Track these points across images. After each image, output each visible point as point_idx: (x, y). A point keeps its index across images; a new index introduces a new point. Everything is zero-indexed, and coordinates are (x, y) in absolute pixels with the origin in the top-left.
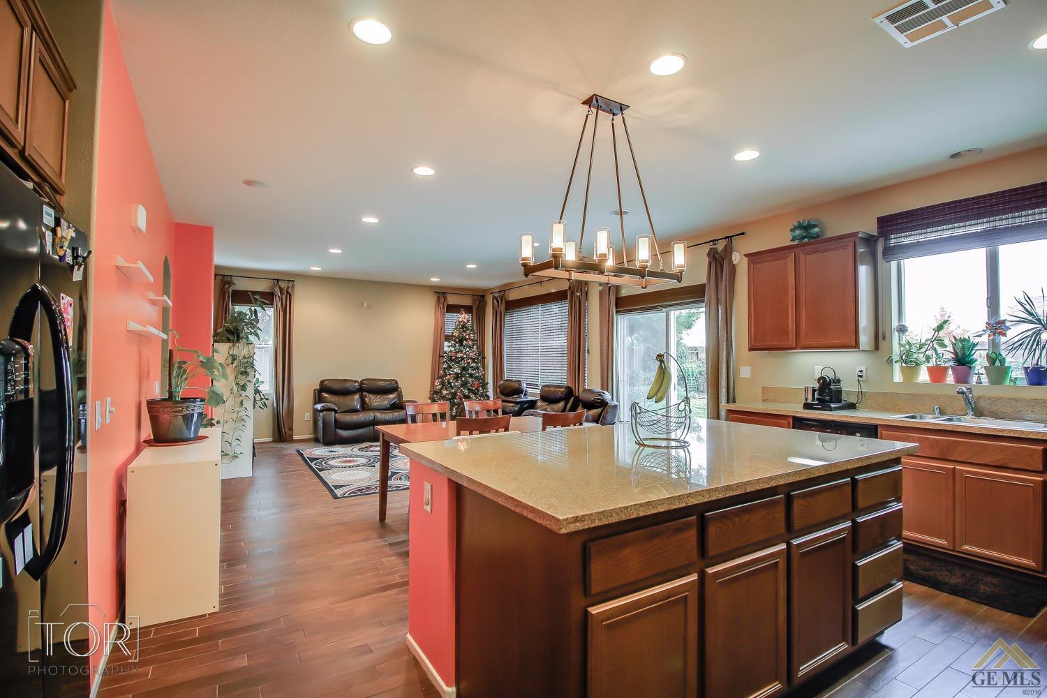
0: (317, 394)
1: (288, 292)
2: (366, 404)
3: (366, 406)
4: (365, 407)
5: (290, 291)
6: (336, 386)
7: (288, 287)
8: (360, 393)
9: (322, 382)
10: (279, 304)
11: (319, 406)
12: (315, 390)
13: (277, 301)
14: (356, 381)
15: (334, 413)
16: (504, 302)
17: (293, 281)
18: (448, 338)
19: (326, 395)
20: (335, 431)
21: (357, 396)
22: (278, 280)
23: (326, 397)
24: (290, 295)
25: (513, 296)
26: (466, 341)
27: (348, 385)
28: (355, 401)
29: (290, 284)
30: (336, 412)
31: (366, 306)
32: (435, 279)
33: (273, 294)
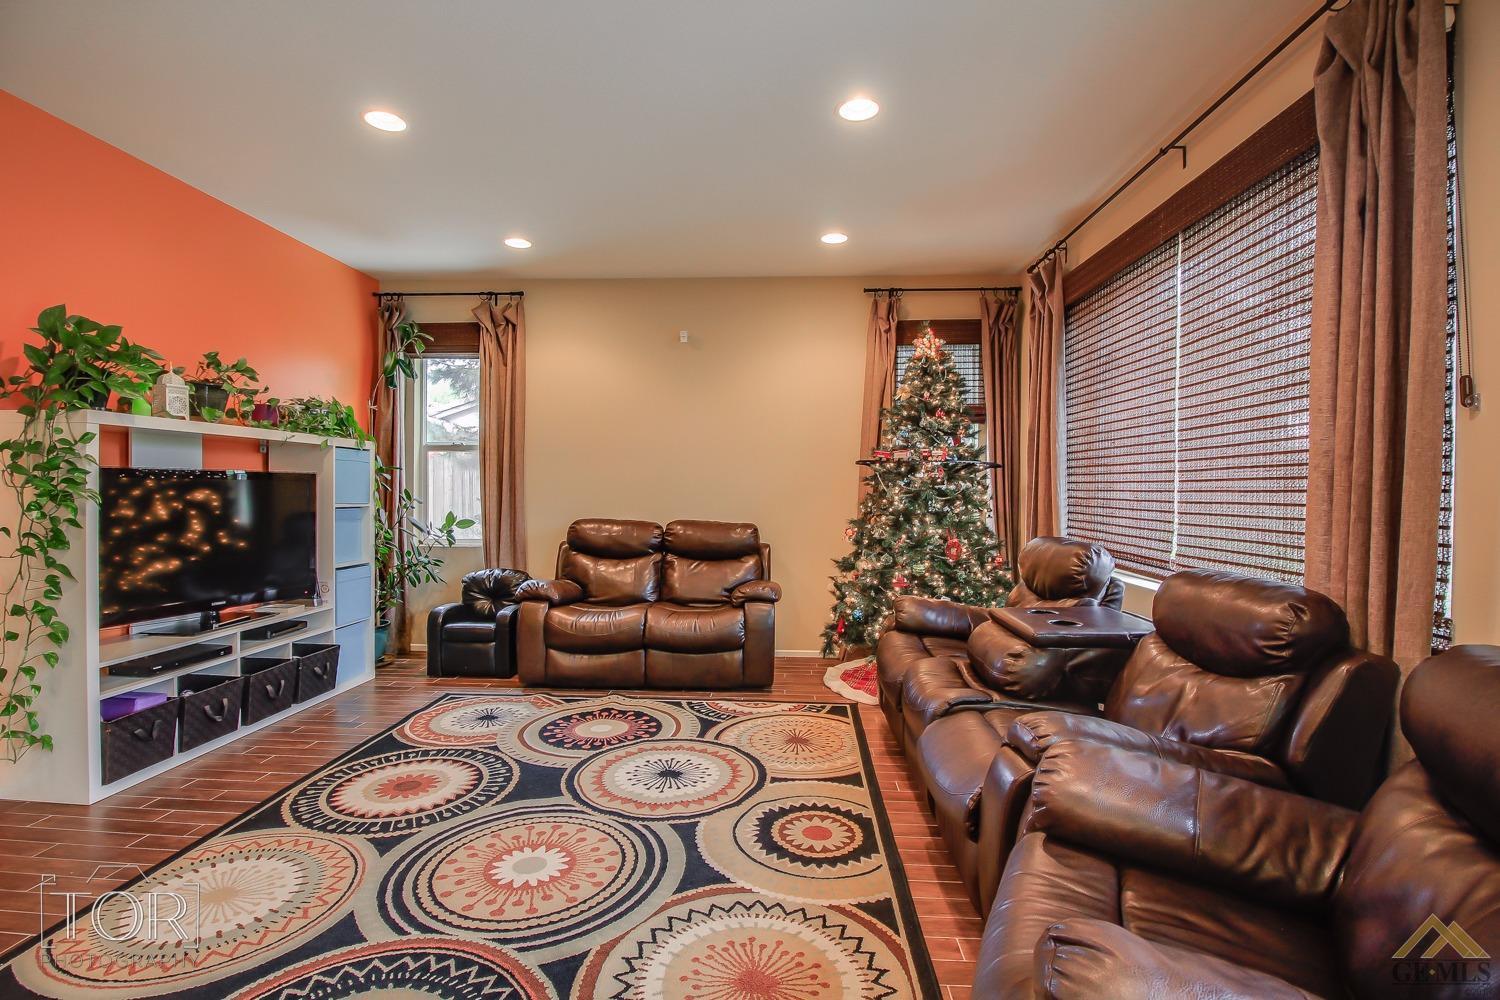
1: (508, 321)
2: (671, 586)
5: (513, 316)
7: (510, 309)
8: (659, 556)
9: (572, 527)
13: (487, 342)
14: (654, 527)
15: (545, 606)
17: (520, 294)
21: (649, 562)
22: (488, 294)
24: (514, 329)
26: (932, 414)
29: (514, 302)
30: (552, 604)
31: (685, 340)
32: (834, 238)
33: (479, 326)
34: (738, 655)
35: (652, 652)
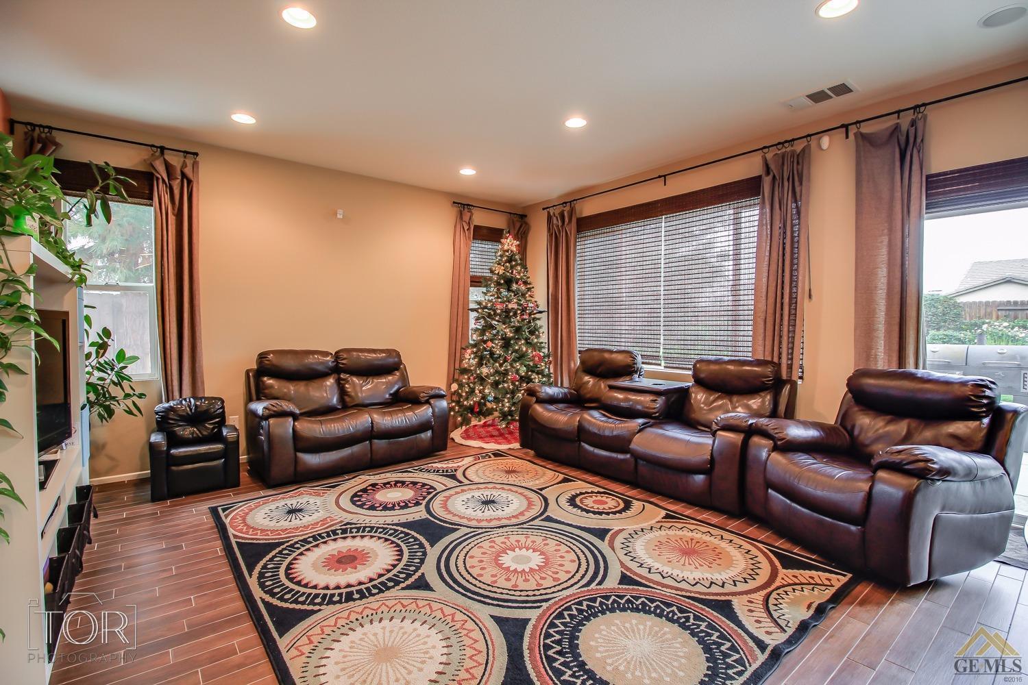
0: (252, 380)
1: (184, 175)
2: (349, 396)
3: (347, 399)
4: (347, 405)
5: (188, 171)
6: (290, 364)
7: (184, 165)
8: (336, 376)
9: (262, 357)
10: (166, 198)
11: (259, 407)
12: (248, 372)
13: (160, 190)
14: (326, 354)
15: (290, 420)
16: (574, 220)
17: (196, 154)
18: (476, 281)
19: (271, 381)
20: (296, 459)
21: (330, 382)
22: (162, 149)
23: (271, 387)
24: (190, 182)
25: (589, 209)
26: (517, 283)
27: (311, 360)
28: (326, 391)
29: (189, 162)
30: (295, 417)
31: (341, 217)
32: (468, 172)
33: (152, 174)
34: (429, 433)
35: (376, 441)
